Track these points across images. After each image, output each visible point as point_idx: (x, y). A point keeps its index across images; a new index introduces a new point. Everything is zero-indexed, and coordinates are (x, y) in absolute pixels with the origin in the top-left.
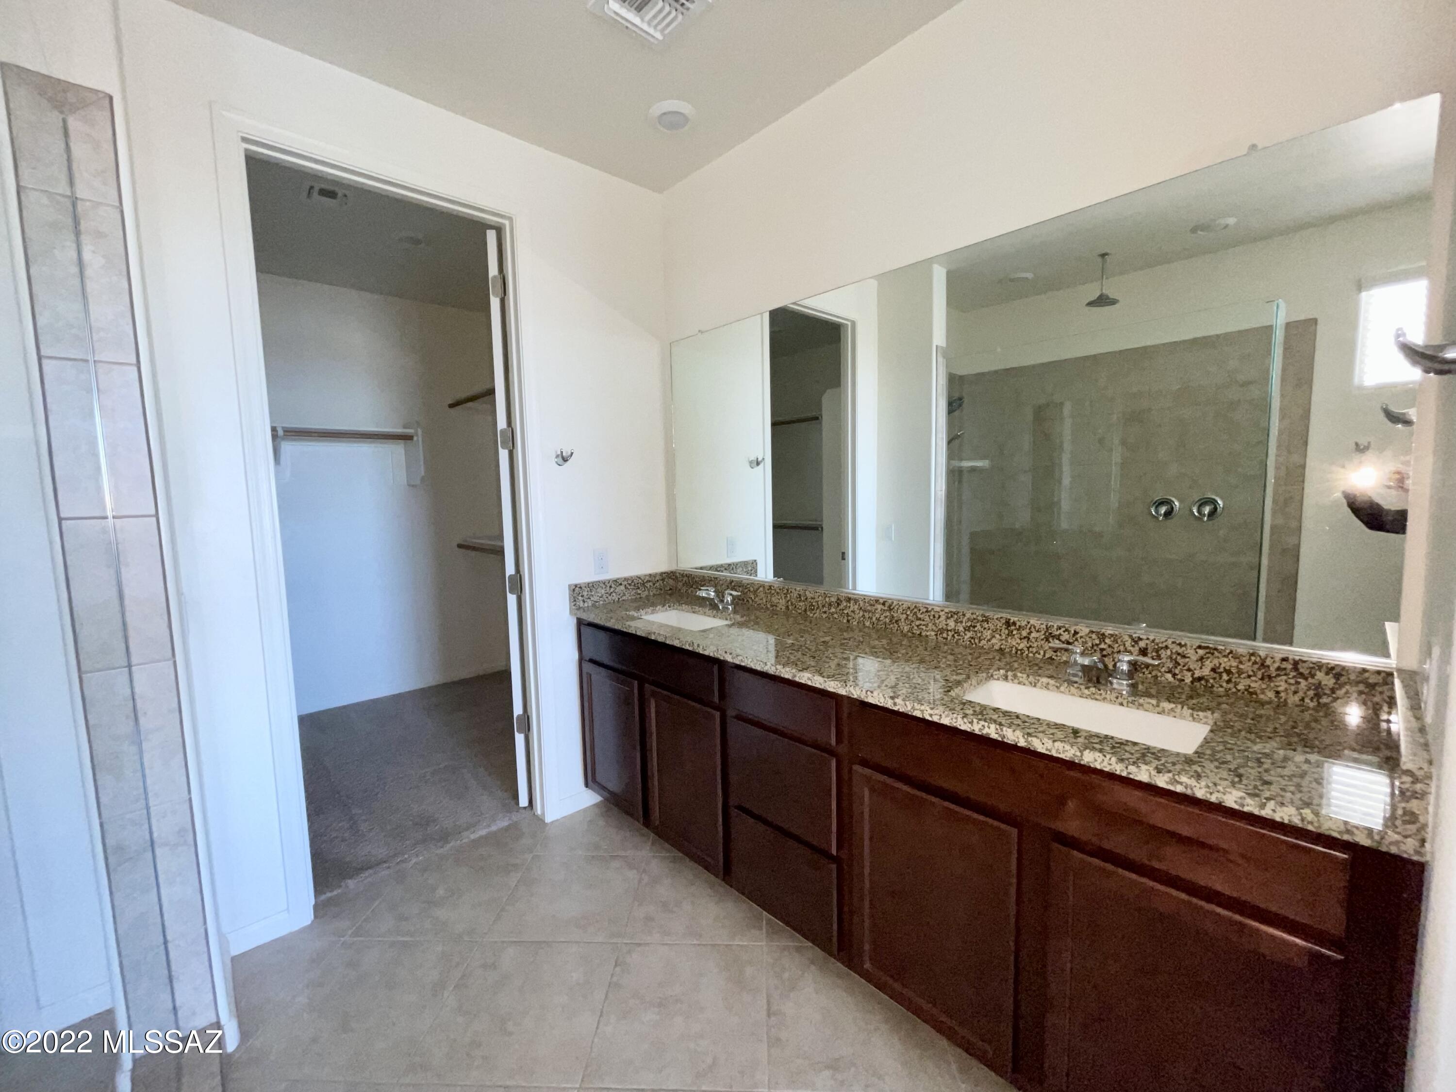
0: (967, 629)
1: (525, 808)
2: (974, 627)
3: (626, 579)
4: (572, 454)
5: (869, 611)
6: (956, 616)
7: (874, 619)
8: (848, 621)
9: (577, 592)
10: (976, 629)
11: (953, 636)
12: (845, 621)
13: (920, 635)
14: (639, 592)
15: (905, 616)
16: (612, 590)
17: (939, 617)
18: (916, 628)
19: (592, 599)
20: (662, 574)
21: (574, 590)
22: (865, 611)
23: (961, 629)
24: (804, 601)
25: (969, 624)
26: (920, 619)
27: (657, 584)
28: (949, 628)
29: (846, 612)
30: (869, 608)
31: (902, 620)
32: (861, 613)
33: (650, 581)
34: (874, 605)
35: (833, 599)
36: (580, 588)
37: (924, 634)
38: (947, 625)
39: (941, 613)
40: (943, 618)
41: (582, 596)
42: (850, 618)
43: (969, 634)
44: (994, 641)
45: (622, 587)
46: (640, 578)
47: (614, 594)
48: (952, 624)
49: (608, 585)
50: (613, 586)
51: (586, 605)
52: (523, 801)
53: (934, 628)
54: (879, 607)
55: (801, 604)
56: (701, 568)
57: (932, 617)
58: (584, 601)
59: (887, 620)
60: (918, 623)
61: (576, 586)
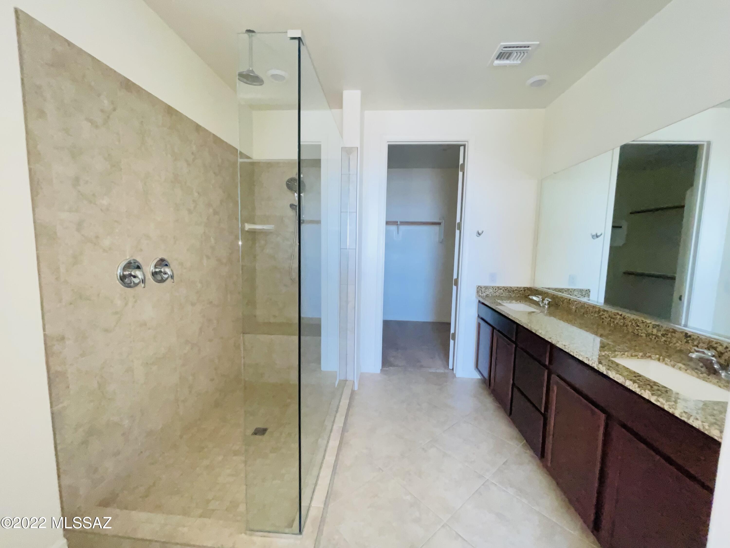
0: (663, 335)
1: (451, 369)
2: (667, 335)
3: (503, 287)
4: (483, 232)
5: (613, 318)
6: (657, 327)
7: (615, 323)
8: (603, 322)
9: (479, 289)
10: (668, 336)
11: (655, 338)
12: (601, 322)
13: (638, 335)
14: (510, 294)
15: (631, 323)
16: (496, 291)
17: (649, 327)
18: (636, 330)
19: (486, 293)
20: (524, 288)
21: (478, 288)
22: (611, 318)
23: (660, 335)
24: (583, 309)
25: (664, 333)
26: (638, 326)
27: (521, 292)
28: (654, 333)
29: (602, 317)
30: (614, 316)
31: (630, 325)
32: (610, 319)
33: (517, 290)
34: (616, 315)
35: (597, 310)
36: (481, 287)
37: (639, 334)
38: (652, 331)
39: (650, 325)
40: (651, 327)
41: (482, 291)
42: (603, 320)
43: (664, 339)
44: (678, 345)
45: (502, 291)
46: (511, 288)
47: (497, 293)
48: (655, 331)
49: (495, 289)
50: (497, 289)
51: (483, 295)
52: (451, 367)
53: (646, 332)
54: (619, 317)
55: (582, 310)
56: (549, 289)
57: (645, 326)
58: (482, 293)
59: (622, 324)
60: (637, 328)
61: (479, 286)
